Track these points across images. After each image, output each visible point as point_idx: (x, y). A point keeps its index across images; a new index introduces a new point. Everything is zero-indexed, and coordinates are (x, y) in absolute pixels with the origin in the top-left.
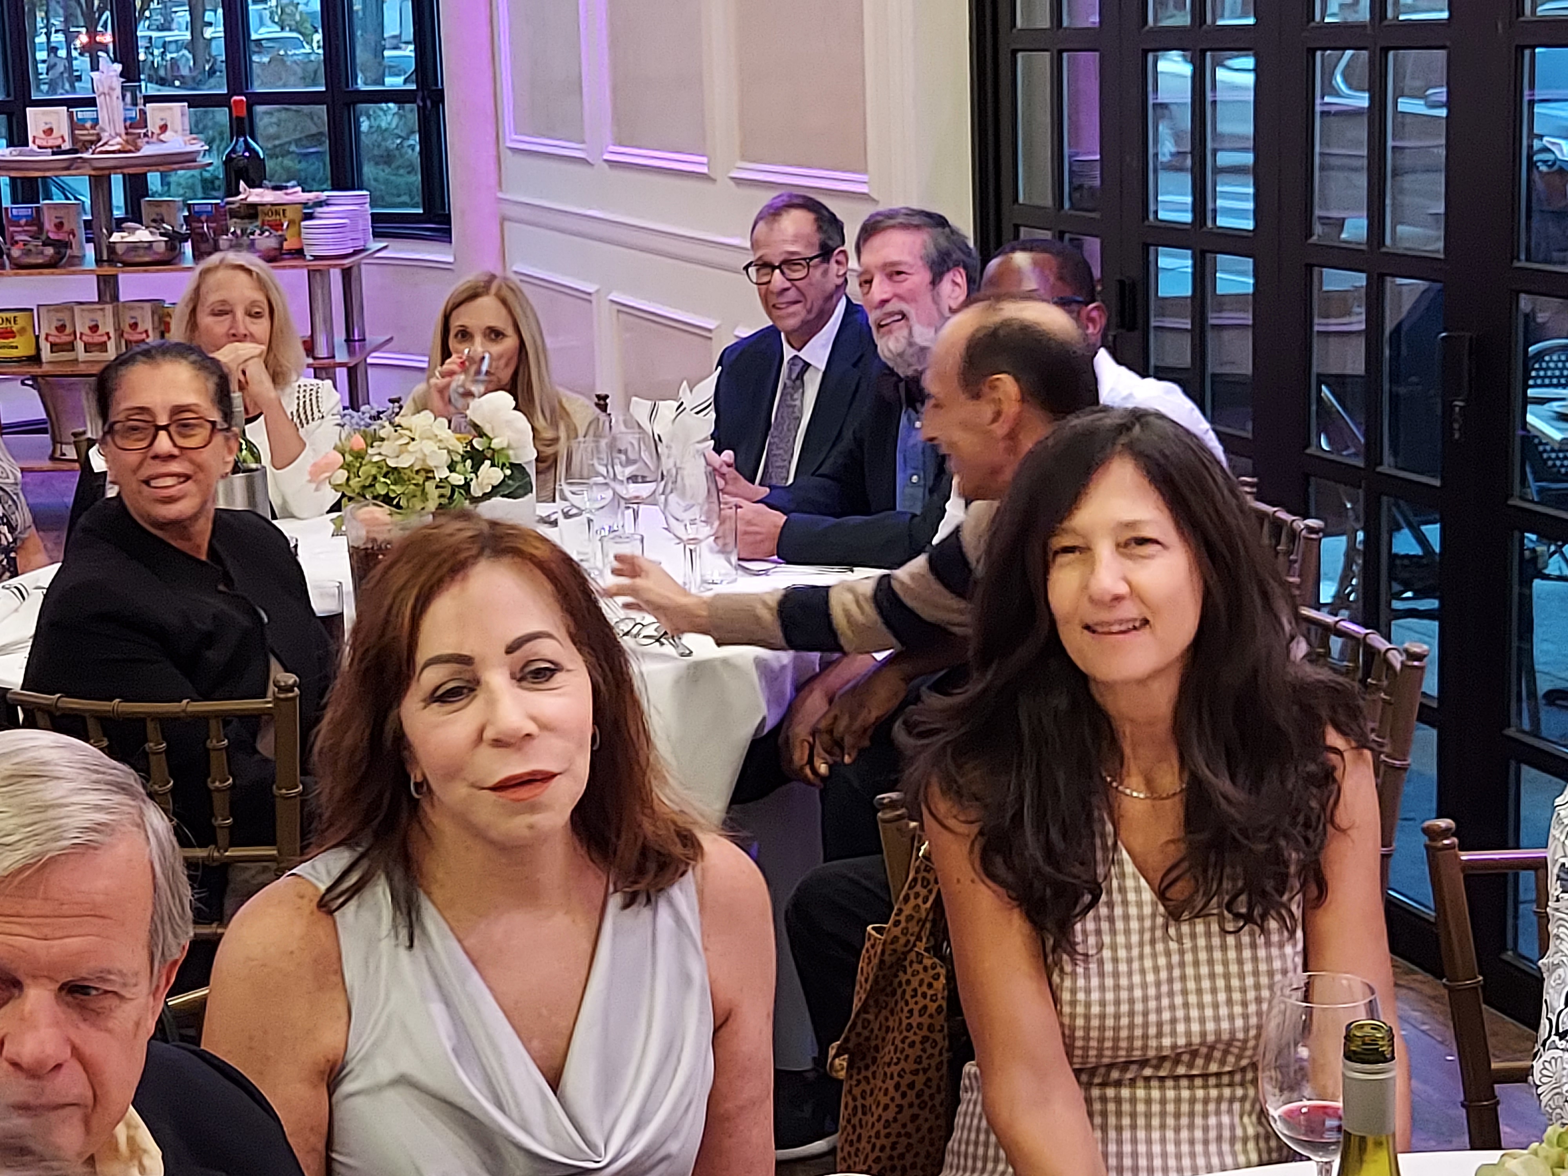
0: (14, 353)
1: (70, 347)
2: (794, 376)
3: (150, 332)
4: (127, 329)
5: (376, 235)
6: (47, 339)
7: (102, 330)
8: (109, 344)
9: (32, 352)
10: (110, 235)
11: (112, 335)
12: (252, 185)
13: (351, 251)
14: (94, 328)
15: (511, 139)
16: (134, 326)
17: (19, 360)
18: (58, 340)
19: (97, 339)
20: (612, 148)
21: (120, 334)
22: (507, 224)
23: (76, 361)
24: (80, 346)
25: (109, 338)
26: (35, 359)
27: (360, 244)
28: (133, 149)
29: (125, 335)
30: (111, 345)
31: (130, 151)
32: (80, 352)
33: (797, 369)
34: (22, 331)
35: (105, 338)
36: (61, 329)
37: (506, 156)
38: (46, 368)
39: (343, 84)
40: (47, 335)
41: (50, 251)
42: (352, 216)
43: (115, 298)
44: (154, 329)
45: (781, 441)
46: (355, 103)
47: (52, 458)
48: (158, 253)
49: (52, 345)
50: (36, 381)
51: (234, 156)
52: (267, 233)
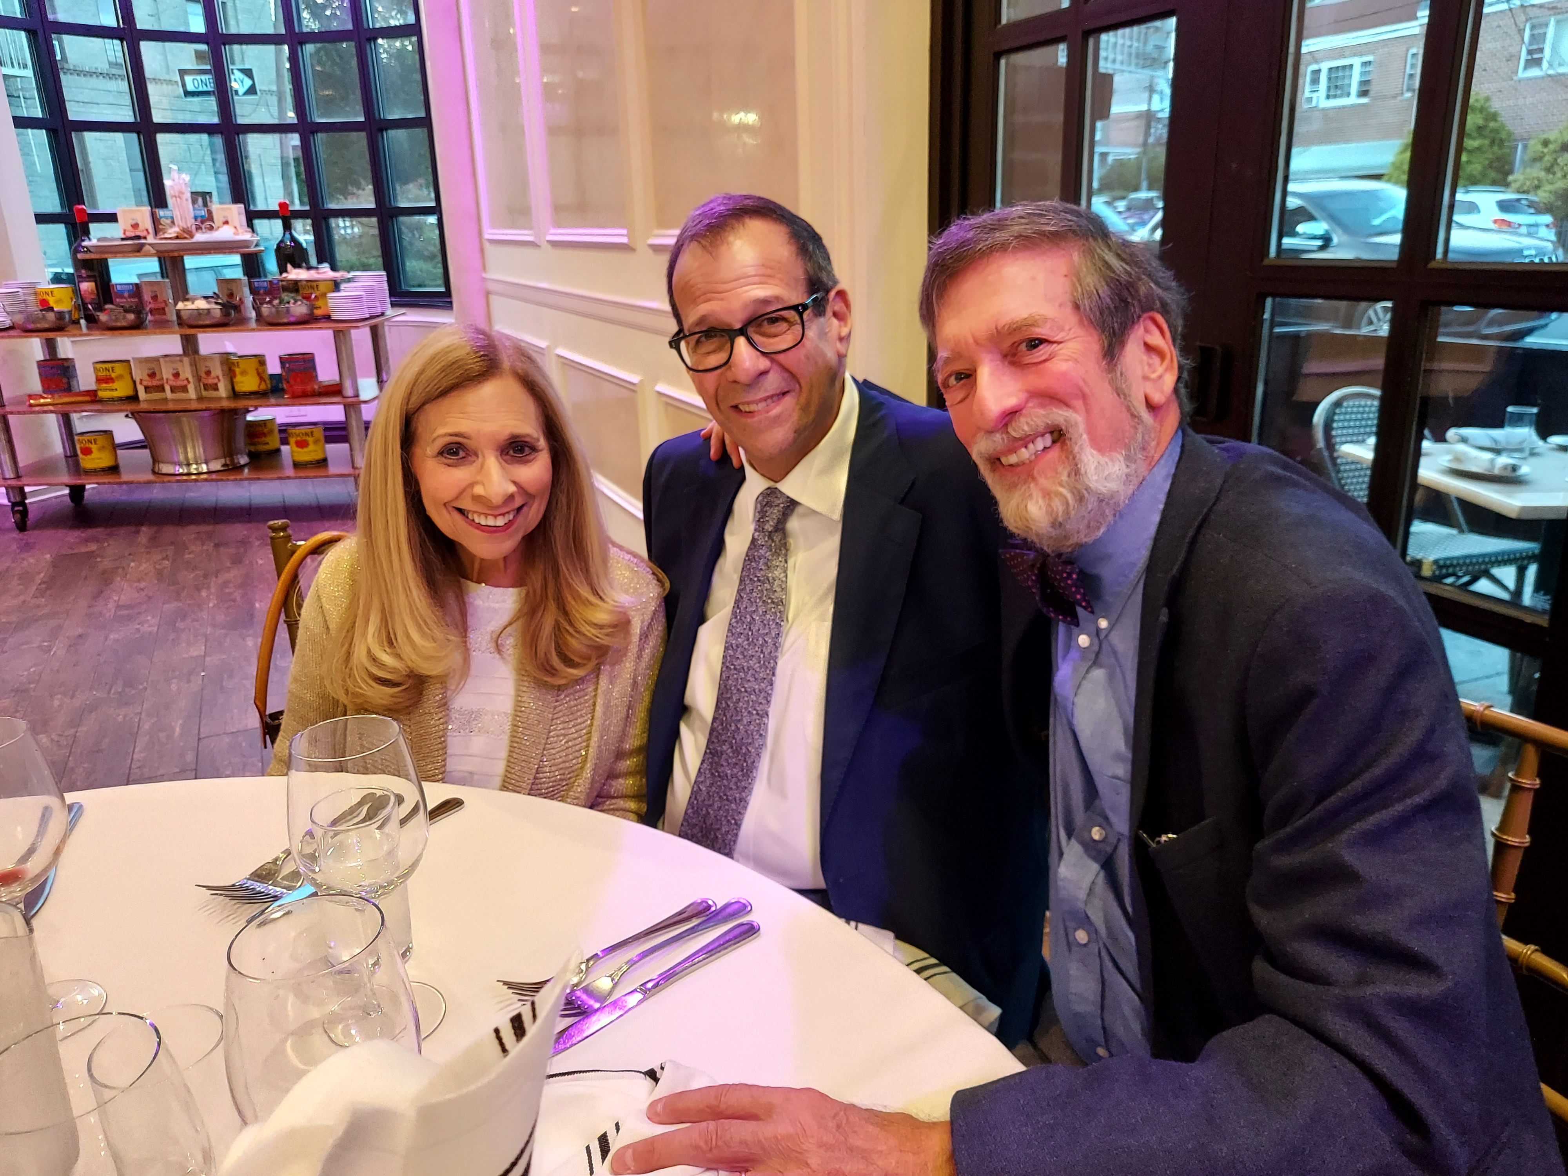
0: (115, 394)
1: (161, 389)
2: (769, 527)
3: (221, 378)
4: (203, 375)
5: (393, 305)
6: (141, 383)
7: (182, 377)
8: (189, 386)
9: (129, 392)
10: (176, 304)
11: (191, 379)
12: (297, 266)
13: (367, 316)
14: (177, 375)
15: (489, 233)
16: (208, 373)
17: (121, 399)
18: (150, 384)
19: (179, 383)
20: (552, 231)
21: (199, 379)
22: (490, 296)
23: (165, 400)
24: (167, 388)
25: (189, 382)
26: (134, 398)
27: (379, 311)
28: (187, 236)
29: (203, 380)
30: (191, 388)
31: (185, 238)
32: (168, 394)
33: (774, 513)
34: (120, 377)
35: (185, 382)
36: (152, 375)
37: (487, 246)
38: (143, 406)
39: (387, 203)
40: (141, 380)
41: (131, 316)
42: (370, 291)
43: (196, 351)
44: (223, 375)
45: (752, 644)
46: (396, 216)
47: (154, 472)
48: (214, 318)
49: (146, 388)
50: (134, 415)
51: (283, 245)
52: (299, 303)
